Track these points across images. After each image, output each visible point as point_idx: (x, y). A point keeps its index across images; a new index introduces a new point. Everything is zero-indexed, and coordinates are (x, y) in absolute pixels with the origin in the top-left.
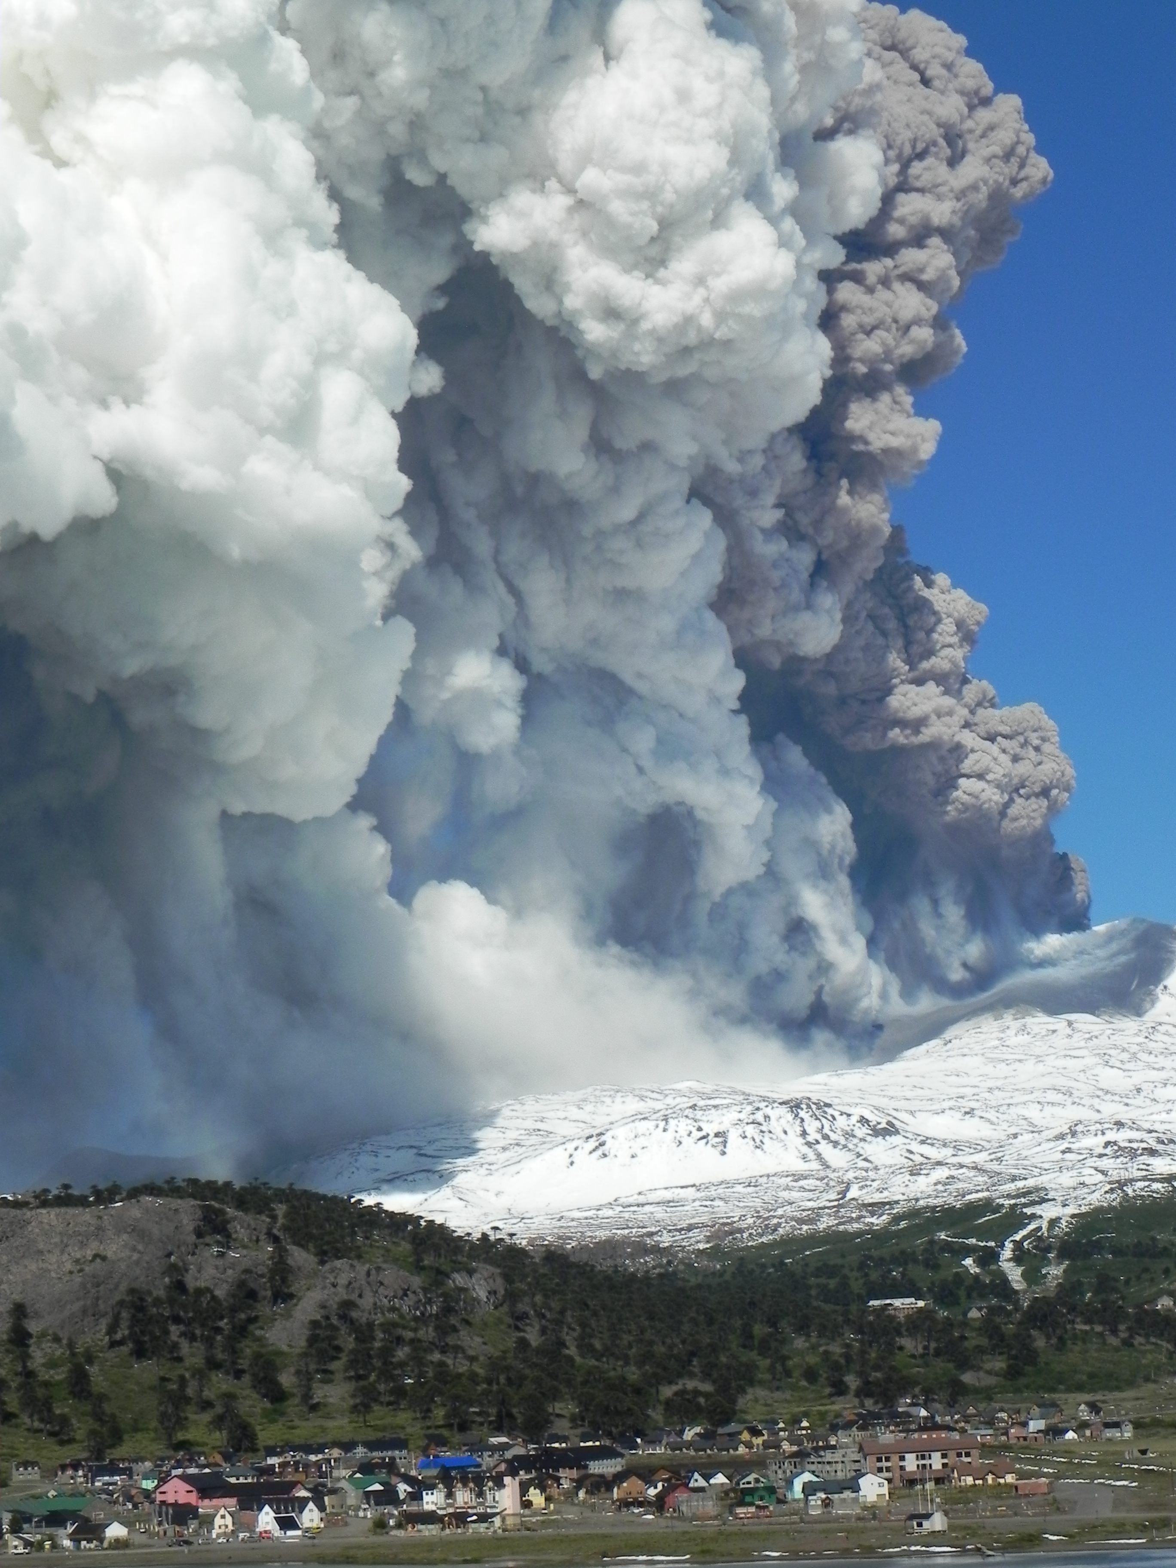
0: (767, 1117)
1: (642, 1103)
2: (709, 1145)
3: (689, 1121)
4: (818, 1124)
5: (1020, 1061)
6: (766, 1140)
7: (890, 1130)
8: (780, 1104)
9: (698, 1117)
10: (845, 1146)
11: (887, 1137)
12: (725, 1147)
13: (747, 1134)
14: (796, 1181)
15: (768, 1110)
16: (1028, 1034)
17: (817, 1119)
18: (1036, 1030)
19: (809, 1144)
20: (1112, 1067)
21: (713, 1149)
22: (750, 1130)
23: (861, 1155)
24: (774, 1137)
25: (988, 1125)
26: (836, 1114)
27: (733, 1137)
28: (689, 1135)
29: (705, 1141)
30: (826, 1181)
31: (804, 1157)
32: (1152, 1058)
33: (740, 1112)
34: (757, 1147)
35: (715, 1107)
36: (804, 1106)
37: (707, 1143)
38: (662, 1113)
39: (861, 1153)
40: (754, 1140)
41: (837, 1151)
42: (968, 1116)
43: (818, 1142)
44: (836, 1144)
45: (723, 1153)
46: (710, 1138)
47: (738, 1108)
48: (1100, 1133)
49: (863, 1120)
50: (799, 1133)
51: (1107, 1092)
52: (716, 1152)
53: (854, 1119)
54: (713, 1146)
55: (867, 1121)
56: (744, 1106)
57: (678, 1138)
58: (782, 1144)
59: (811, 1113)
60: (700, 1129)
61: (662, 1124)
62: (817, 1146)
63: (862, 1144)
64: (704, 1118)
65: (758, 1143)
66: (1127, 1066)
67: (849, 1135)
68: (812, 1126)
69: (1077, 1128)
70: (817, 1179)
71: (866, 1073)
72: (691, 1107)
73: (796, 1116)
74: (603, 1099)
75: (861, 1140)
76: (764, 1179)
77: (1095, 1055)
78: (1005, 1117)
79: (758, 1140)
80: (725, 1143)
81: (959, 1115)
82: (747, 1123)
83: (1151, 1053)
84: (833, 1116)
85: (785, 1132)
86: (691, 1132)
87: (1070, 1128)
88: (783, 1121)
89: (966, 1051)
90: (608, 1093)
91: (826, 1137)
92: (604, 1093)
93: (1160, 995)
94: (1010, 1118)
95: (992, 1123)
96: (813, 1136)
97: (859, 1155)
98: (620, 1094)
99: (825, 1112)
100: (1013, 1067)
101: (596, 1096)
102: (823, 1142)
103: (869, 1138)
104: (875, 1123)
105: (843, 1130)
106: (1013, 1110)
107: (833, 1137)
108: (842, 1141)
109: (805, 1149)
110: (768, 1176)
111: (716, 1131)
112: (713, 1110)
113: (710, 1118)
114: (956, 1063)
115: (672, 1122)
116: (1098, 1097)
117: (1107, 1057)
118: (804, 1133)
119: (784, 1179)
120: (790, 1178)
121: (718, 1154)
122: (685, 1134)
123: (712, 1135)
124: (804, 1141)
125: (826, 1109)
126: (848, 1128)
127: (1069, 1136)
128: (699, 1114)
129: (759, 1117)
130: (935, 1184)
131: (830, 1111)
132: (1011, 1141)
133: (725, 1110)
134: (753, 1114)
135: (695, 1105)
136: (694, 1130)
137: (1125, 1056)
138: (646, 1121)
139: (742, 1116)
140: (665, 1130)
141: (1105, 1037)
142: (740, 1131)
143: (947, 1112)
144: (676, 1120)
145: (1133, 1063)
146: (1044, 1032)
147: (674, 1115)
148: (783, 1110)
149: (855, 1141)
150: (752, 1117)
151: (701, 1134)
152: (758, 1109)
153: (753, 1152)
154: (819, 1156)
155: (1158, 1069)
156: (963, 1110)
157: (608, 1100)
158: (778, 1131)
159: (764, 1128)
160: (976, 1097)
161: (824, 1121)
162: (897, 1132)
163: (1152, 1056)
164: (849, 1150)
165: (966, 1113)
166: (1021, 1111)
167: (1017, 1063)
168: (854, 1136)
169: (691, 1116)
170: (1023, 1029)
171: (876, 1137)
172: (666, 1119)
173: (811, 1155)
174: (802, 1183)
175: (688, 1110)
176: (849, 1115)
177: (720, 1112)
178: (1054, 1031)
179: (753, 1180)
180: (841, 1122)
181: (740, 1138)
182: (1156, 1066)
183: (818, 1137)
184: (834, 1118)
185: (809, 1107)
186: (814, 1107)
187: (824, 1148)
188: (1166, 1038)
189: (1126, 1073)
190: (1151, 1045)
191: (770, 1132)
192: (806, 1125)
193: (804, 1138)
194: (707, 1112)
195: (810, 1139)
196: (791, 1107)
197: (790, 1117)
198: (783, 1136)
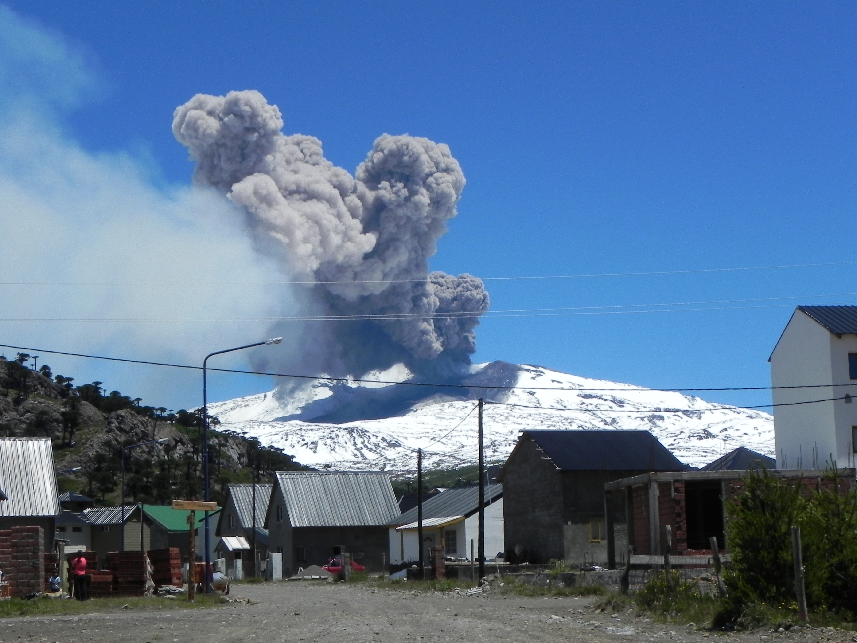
0: (337, 436)
1: (273, 429)
2: (308, 448)
3: (299, 436)
4: (361, 440)
5: (453, 419)
6: (337, 446)
7: (396, 445)
8: (344, 429)
9: (303, 434)
10: (375, 451)
11: (396, 448)
12: (316, 449)
13: (327, 443)
14: (355, 464)
15: (337, 432)
16: (454, 407)
17: (361, 437)
18: (457, 406)
19: (357, 449)
20: (497, 422)
21: (310, 450)
22: (329, 441)
23: (383, 456)
24: (341, 445)
25: (442, 445)
26: (371, 436)
27: (320, 444)
28: (298, 443)
29: (306, 446)
30: (370, 465)
31: (355, 455)
32: (515, 419)
33: (324, 432)
34: (332, 450)
35: (311, 430)
36: (355, 431)
37: (307, 447)
38: (285, 432)
39: (383, 454)
40: (331, 446)
41: (371, 453)
42: (433, 441)
43: (362, 448)
44: (371, 450)
45: (315, 452)
46: (309, 444)
47: (323, 431)
48: (508, 445)
49: (384, 440)
50: (353, 443)
51: (497, 433)
52: (311, 452)
53: (379, 439)
54: (310, 448)
55: (386, 440)
56: (326, 430)
57: (293, 444)
58: (345, 449)
59: (358, 434)
60: (304, 440)
61: (285, 437)
62: (362, 451)
63: (383, 450)
64: (306, 435)
65: (333, 448)
66: (504, 422)
67: (377, 446)
68: (359, 441)
69: (495, 443)
70: (365, 464)
71: (379, 422)
72: (299, 430)
73: (352, 435)
74: (254, 426)
75: (383, 448)
76: (339, 463)
77: (489, 417)
78: (450, 442)
79: (332, 446)
80: (316, 447)
81: (429, 440)
82: (327, 438)
83: (514, 417)
84: (369, 436)
85: (346, 443)
86: (299, 442)
87: (491, 443)
88: (345, 438)
89: (425, 414)
90: (256, 424)
91: (366, 446)
92: (254, 424)
93: (511, 395)
94: (452, 442)
95: (444, 444)
96: (360, 445)
97: (382, 456)
98: (262, 425)
99: (366, 435)
100: (449, 421)
101: (250, 425)
102: (365, 449)
103: (387, 448)
104: (389, 441)
105: (374, 443)
106: (454, 438)
107: (369, 446)
108: (374, 449)
109: (356, 452)
110: (341, 462)
111: (312, 441)
112: (310, 431)
113: (309, 435)
114: (421, 419)
115: (290, 437)
116: (493, 435)
117: (494, 418)
118: (355, 444)
119: (348, 463)
120: (352, 463)
121: (312, 452)
122: (296, 442)
123: (310, 443)
124: (355, 448)
125: (366, 433)
126: (376, 443)
127: (492, 447)
128: (303, 433)
129: (333, 435)
130: (433, 464)
131: (368, 434)
132: (461, 449)
133: (316, 432)
134: (330, 433)
135: (301, 429)
136: (301, 440)
137: (502, 418)
138: (277, 436)
139: (325, 434)
140: (286, 440)
141: (491, 409)
142: (324, 442)
143: (423, 438)
144: (292, 436)
145: (507, 421)
146: (461, 407)
147: (291, 433)
148: (345, 433)
149: (380, 449)
150: (330, 435)
151: (304, 442)
152: (333, 431)
153: (330, 452)
154: (362, 455)
155: (519, 424)
156: (430, 438)
157: (256, 427)
158: (342, 442)
159: (335, 441)
160: (434, 433)
161: (365, 438)
162: (400, 446)
163: (515, 418)
164: (377, 453)
165: (432, 439)
166: (457, 439)
167: (451, 420)
168: (380, 447)
169: (300, 433)
170: (451, 405)
171: (390, 447)
172: (287, 435)
173: (359, 455)
174: (358, 465)
175: (298, 431)
176: (377, 437)
177: (314, 432)
178: (466, 407)
179: (333, 464)
180: (373, 440)
181: (324, 445)
182: (518, 422)
183: (362, 446)
184: (370, 438)
185: (358, 431)
186: (360, 431)
187: (365, 451)
188: (520, 411)
189: (504, 425)
190: (513, 414)
191: (338, 443)
192: (356, 440)
193: (356, 446)
194: (307, 432)
195: (358, 447)
196: (349, 431)
197: (348, 436)
198: (345, 445)
